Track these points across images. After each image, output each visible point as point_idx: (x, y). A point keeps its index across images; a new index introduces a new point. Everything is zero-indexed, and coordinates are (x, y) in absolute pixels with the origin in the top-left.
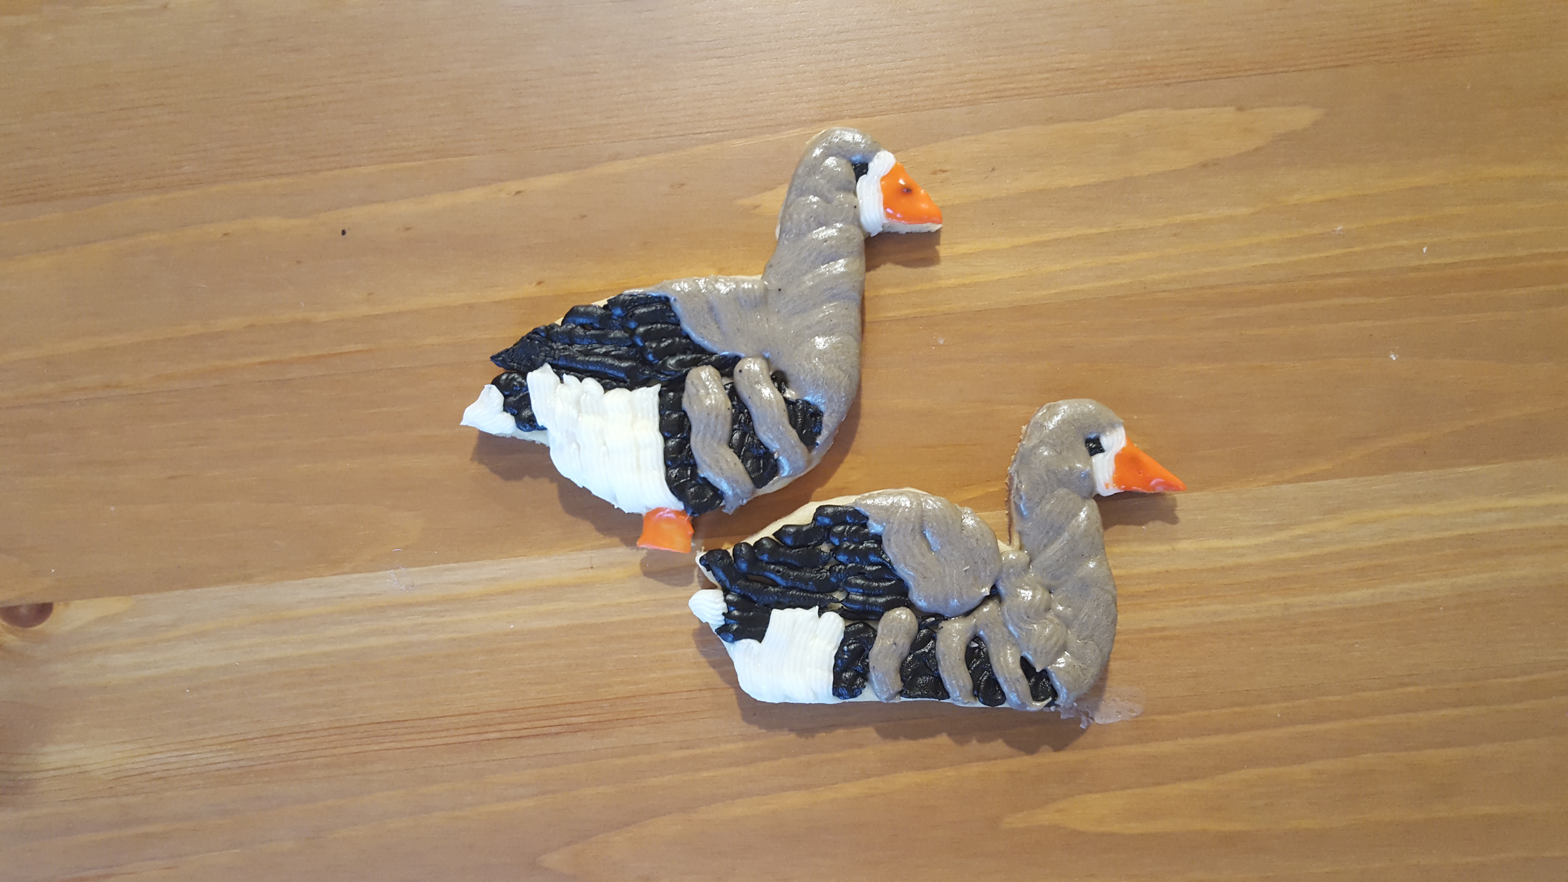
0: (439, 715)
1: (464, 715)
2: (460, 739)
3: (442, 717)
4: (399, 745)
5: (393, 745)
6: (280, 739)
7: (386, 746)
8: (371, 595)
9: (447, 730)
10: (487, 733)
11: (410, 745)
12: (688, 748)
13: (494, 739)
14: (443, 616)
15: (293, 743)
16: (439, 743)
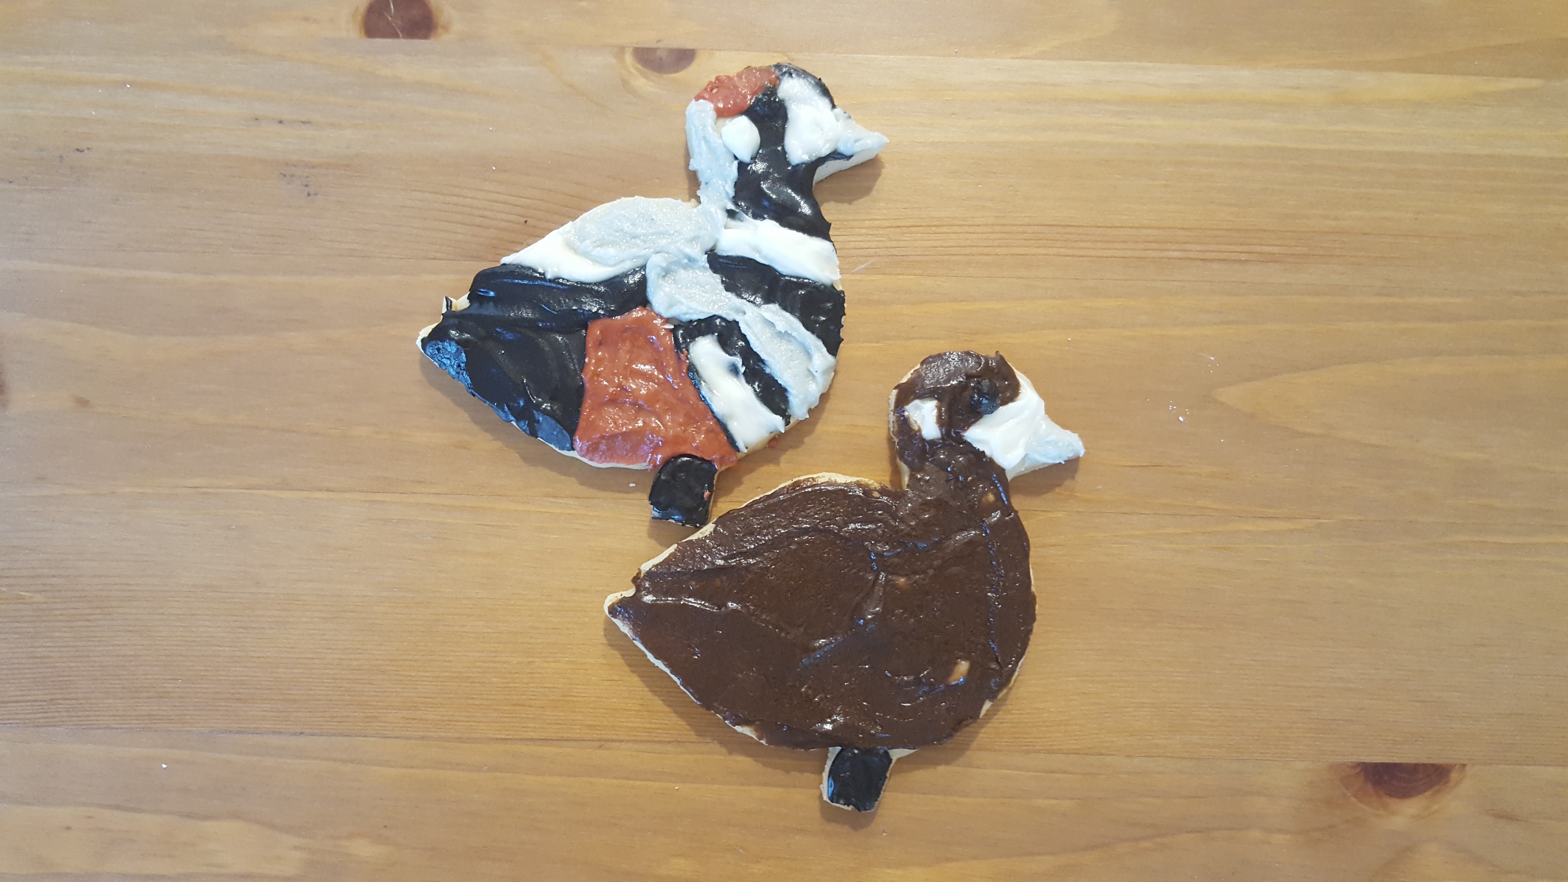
0: (1116, 225)
1: (1144, 228)
2: (1137, 254)
3: (1120, 227)
4: (1070, 252)
5: (1063, 251)
6: (938, 230)
7: (1055, 251)
8: (1052, 85)
9: (1125, 242)
10: (1168, 250)
11: (1082, 253)
12: (1388, 295)
13: (1175, 258)
14: (1130, 119)
15: (953, 236)
16: (1116, 255)
